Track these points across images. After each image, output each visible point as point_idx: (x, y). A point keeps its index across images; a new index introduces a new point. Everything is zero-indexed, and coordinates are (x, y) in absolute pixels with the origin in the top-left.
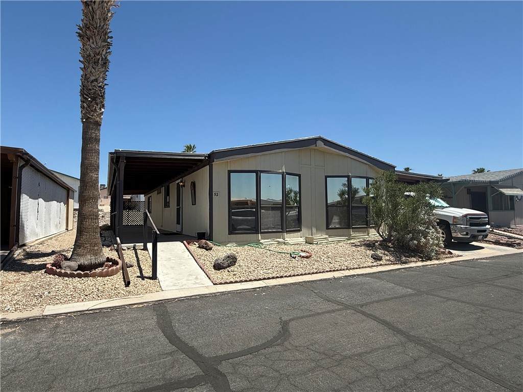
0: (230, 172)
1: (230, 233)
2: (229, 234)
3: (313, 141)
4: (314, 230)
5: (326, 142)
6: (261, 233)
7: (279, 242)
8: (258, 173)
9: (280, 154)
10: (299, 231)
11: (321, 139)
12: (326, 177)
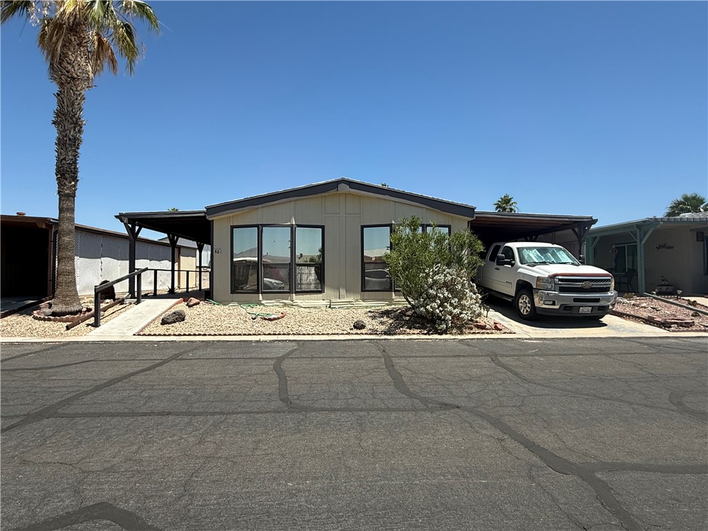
0: (233, 227)
1: (233, 292)
2: (231, 293)
3: (333, 186)
4: (343, 292)
5: (352, 184)
6: (262, 293)
7: (285, 305)
8: (260, 227)
9: (288, 203)
10: (320, 292)
11: (343, 181)
12: (363, 227)
